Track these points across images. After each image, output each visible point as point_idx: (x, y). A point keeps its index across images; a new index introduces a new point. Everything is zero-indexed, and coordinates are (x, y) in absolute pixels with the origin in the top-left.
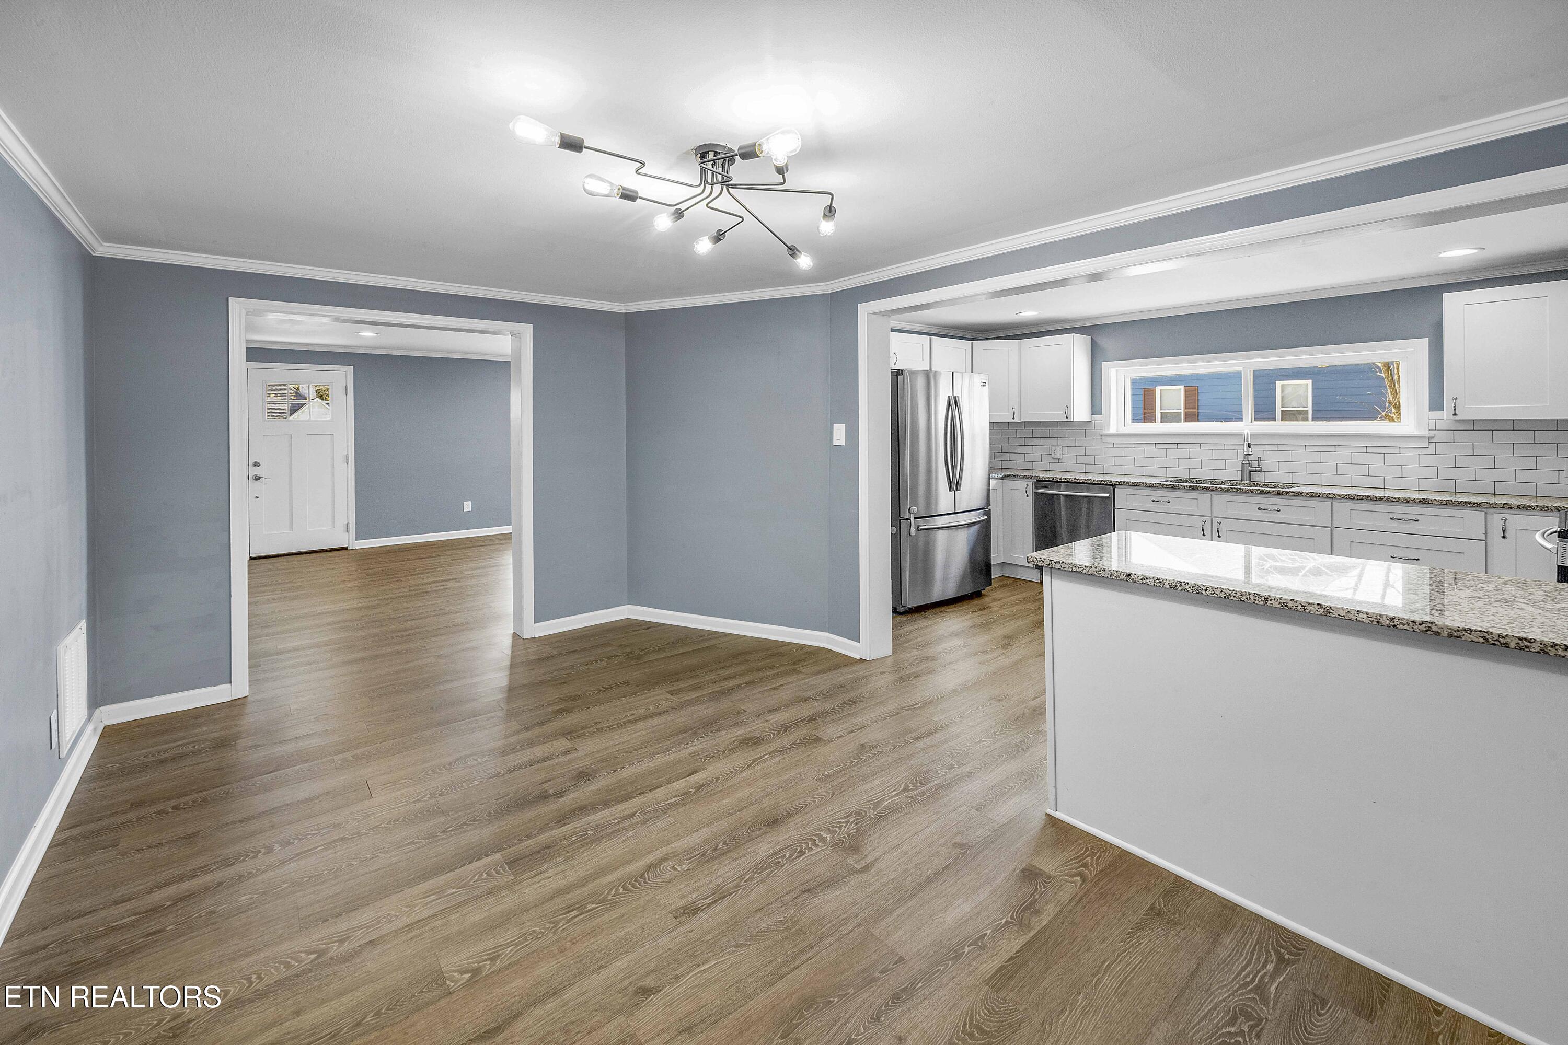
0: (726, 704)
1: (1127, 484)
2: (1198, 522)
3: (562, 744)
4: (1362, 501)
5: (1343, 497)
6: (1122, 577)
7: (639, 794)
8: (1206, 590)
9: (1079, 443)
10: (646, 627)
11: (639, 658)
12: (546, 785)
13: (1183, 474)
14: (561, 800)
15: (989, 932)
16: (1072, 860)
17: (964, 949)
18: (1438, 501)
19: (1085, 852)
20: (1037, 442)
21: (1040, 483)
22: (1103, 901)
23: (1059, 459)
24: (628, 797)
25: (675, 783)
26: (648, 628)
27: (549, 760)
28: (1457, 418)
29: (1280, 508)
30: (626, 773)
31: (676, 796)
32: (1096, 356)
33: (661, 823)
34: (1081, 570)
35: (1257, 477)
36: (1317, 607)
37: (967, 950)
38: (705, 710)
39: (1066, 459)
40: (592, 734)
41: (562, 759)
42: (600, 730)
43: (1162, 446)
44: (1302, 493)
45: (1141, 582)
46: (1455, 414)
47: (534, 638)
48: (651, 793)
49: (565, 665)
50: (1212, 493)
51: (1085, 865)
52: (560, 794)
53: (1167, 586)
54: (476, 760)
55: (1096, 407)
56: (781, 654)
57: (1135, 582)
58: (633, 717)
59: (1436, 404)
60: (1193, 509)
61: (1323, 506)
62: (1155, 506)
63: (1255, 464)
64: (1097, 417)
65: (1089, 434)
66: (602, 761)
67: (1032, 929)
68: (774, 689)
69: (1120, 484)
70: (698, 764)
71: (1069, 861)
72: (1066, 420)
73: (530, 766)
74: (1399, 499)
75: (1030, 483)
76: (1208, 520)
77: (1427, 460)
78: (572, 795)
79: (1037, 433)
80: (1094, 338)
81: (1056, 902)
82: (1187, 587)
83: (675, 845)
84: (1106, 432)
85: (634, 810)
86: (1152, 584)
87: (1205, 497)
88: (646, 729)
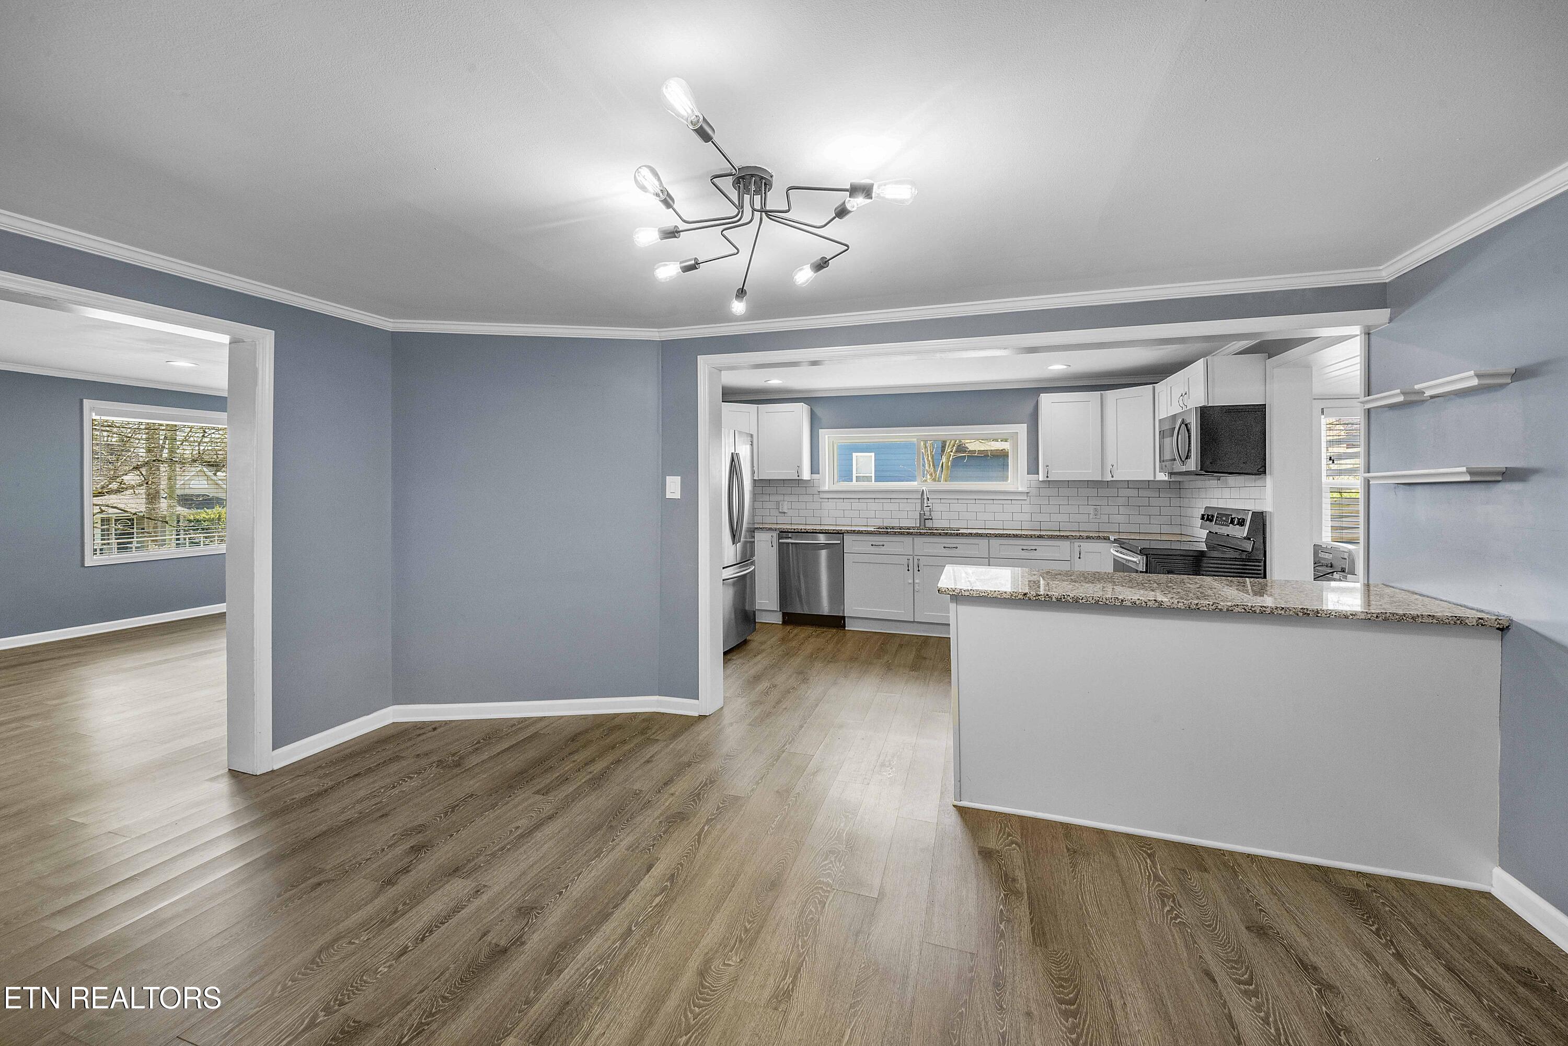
0: (612, 790)
1: (854, 532)
2: (904, 560)
3: (458, 887)
4: (1007, 538)
5: (996, 536)
6: (1020, 597)
7: (614, 908)
8: (1082, 599)
9: (801, 498)
10: (430, 728)
11: (458, 765)
12: (489, 938)
13: (879, 523)
14: (527, 947)
15: (1001, 907)
16: (999, 834)
17: (1000, 927)
18: (1047, 536)
19: (1001, 825)
20: (766, 498)
21: (783, 533)
22: (1041, 855)
23: (784, 513)
24: (605, 916)
25: (642, 883)
26: (435, 729)
27: (463, 909)
28: (1049, 479)
29: (957, 545)
30: (578, 889)
31: (656, 896)
32: (815, 423)
33: (668, 928)
34: (986, 594)
35: (929, 524)
36: (1154, 602)
37: (1002, 927)
38: (599, 801)
39: (790, 513)
40: (488, 862)
41: (477, 903)
42: (493, 855)
43: (863, 501)
44: (971, 534)
45: (1034, 598)
46: (1047, 477)
47: (273, 771)
48: (627, 902)
49: (362, 793)
50: (914, 536)
51: (1009, 835)
52: (519, 941)
53: (1054, 599)
54: (350, 943)
55: (814, 469)
56: (619, 727)
57: (1030, 599)
58: (519, 831)
59: (1033, 468)
60: (899, 550)
61: (983, 542)
62: (874, 550)
63: (927, 513)
64: (815, 476)
65: (809, 491)
66: (533, 888)
67: (1023, 893)
68: (648, 762)
69: (848, 532)
70: (646, 856)
71: (998, 835)
72: (798, 478)
73: (443, 923)
74: (1027, 535)
75: (775, 534)
76: (911, 558)
77: (1026, 508)
78: (536, 937)
79: (768, 490)
80: (814, 409)
81: (1017, 867)
82: (1069, 598)
83: (704, 942)
84: (822, 489)
85: (626, 925)
86: (1043, 599)
87: (908, 540)
88: (550, 839)
